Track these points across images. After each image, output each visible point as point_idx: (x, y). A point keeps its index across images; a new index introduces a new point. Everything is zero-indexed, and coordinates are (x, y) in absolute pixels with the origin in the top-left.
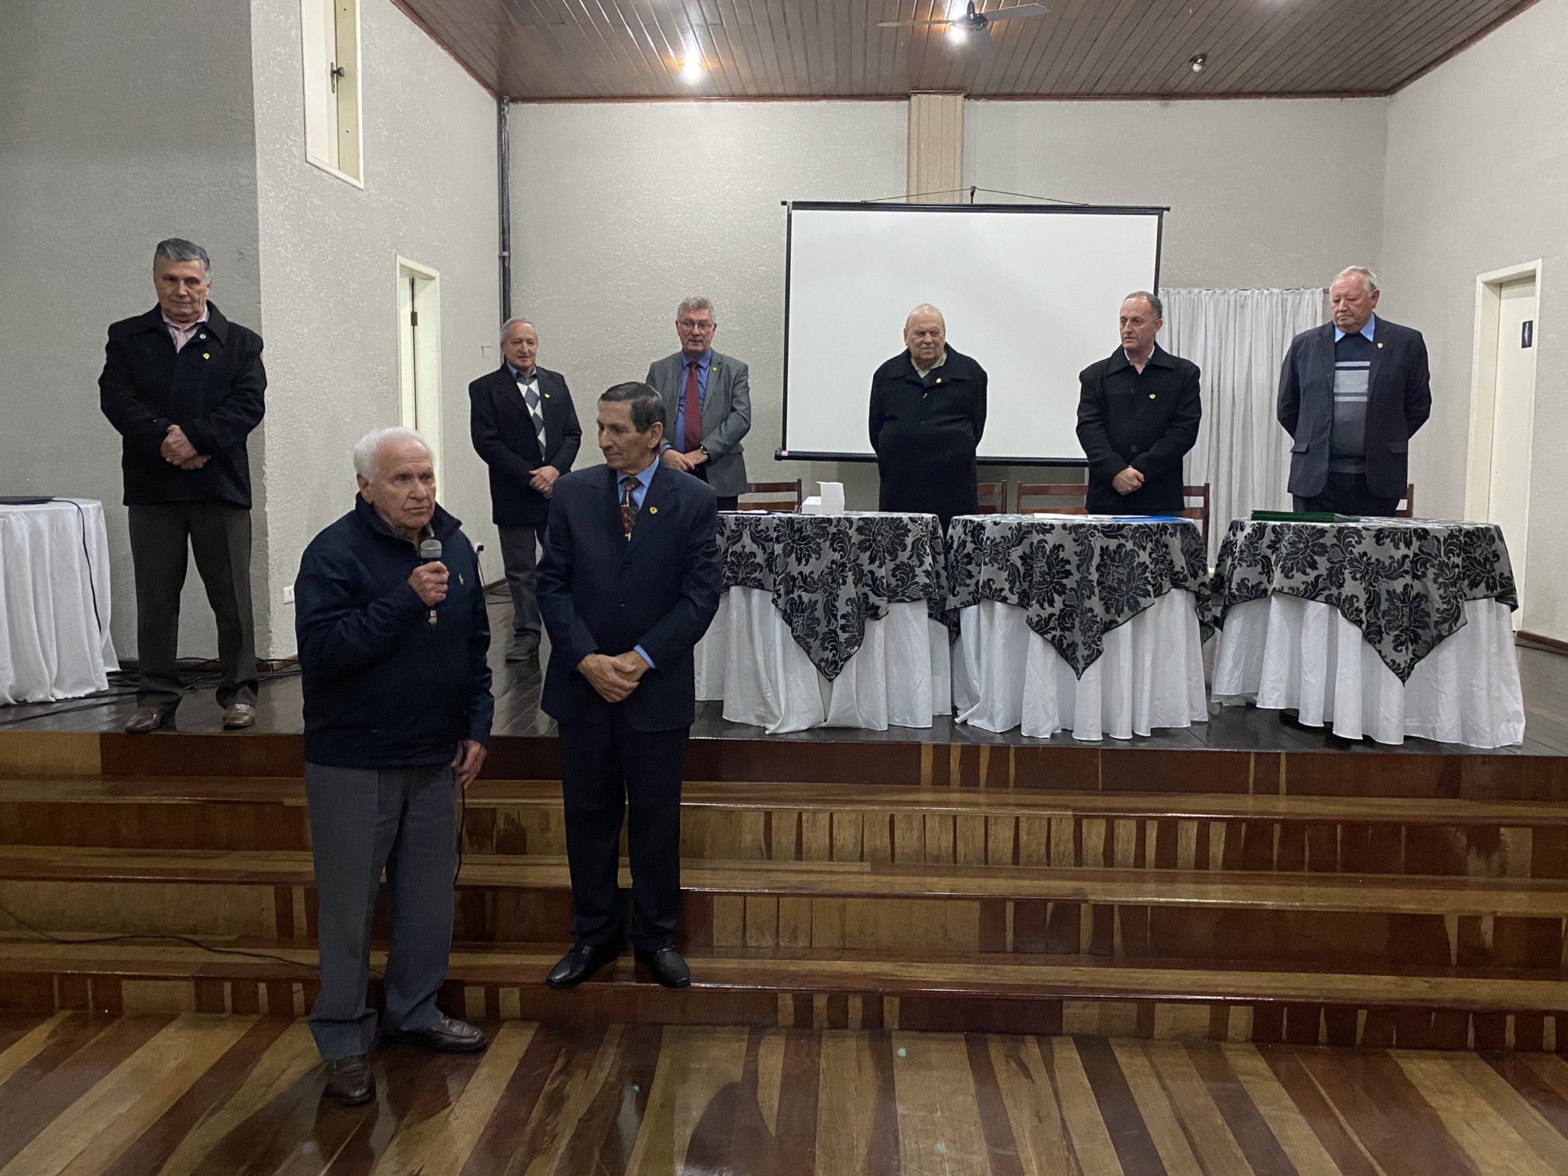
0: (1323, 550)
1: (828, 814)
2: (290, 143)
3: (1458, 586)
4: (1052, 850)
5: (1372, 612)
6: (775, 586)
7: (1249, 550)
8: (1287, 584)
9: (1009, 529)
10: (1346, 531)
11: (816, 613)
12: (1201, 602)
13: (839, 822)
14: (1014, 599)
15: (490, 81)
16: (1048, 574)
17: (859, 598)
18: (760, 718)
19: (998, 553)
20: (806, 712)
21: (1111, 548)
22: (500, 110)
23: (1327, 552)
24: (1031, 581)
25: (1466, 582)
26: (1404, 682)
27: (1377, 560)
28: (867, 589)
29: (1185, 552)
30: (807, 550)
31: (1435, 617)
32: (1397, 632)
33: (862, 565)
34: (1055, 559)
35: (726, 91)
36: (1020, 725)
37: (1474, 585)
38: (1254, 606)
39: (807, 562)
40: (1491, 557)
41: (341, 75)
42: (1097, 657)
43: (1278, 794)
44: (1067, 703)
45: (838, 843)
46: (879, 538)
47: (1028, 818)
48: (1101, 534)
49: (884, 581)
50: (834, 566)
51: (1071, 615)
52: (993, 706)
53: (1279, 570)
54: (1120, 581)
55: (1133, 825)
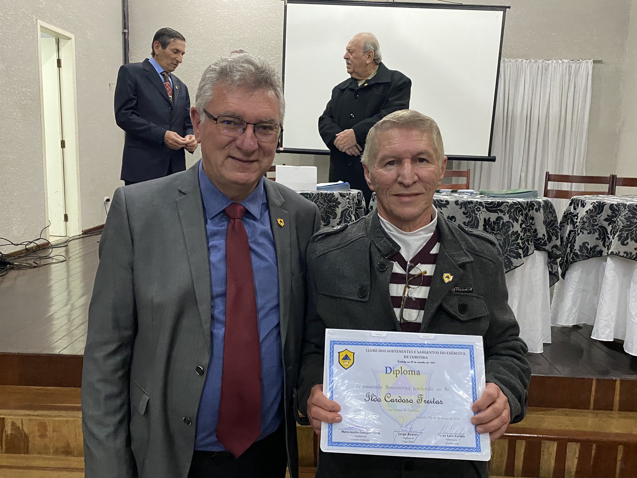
7: (590, 221)
12: (551, 258)
21: (492, 220)
29: (545, 222)
38: (592, 262)
43: (612, 410)
48: (485, 209)
53: (616, 238)
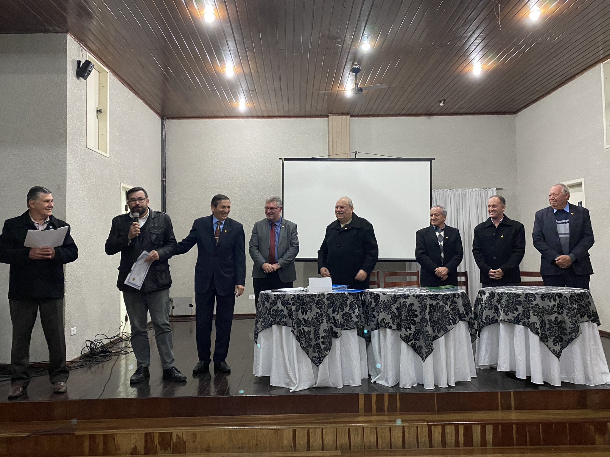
0: (520, 303)
1: (321, 429)
2: (81, 141)
3: (577, 317)
4: (419, 441)
5: (542, 329)
6: (292, 325)
7: (489, 303)
8: (506, 318)
9: (391, 296)
10: (529, 295)
11: (310, 336)
12: (470, 325)
13: (326, 433)
14: (395, 327)
15: (159, 111)
16: (408, 316)
17: (329, 329)
18: (286, 384)
19: (386, 307)
20: (307, 381)
21: (434, 305)
22: (162, 122)
23: (522, 304)
24: (401, 319)
25: (579, 315)
26: (559, 358)
27: (543, 307)
28: (332, 325)
29: (463, 305)
30: (307, 309)
31: (569, 330)
32: (554, 337)
33: (329, 314)
34: (411, 310)
35: (256, 115)
36: (399, 383)
37: (582, 316)
38: (492, 326)
39: (306, 313)
40: (588, 304)
41: (101, 112)
42: (431, 352)
43: (511, 410)
44: (420, 373)
45: (326, 442)
46: (336, 302)
47: (408, 427)
48: (429, 299)
49: (339, 321)
50: (318, 315)
51: (418, 334)
52: (387, 375)
53: (502, 312)
54: (438, 319)
55: (453, 427)
